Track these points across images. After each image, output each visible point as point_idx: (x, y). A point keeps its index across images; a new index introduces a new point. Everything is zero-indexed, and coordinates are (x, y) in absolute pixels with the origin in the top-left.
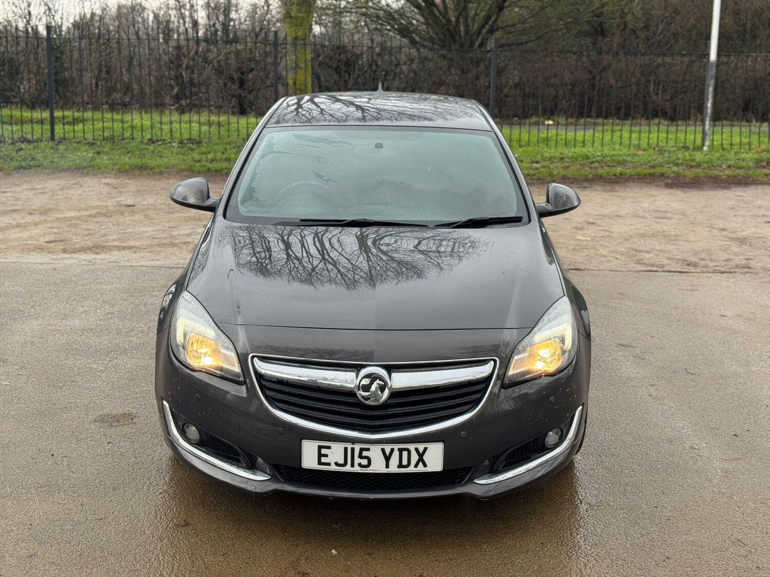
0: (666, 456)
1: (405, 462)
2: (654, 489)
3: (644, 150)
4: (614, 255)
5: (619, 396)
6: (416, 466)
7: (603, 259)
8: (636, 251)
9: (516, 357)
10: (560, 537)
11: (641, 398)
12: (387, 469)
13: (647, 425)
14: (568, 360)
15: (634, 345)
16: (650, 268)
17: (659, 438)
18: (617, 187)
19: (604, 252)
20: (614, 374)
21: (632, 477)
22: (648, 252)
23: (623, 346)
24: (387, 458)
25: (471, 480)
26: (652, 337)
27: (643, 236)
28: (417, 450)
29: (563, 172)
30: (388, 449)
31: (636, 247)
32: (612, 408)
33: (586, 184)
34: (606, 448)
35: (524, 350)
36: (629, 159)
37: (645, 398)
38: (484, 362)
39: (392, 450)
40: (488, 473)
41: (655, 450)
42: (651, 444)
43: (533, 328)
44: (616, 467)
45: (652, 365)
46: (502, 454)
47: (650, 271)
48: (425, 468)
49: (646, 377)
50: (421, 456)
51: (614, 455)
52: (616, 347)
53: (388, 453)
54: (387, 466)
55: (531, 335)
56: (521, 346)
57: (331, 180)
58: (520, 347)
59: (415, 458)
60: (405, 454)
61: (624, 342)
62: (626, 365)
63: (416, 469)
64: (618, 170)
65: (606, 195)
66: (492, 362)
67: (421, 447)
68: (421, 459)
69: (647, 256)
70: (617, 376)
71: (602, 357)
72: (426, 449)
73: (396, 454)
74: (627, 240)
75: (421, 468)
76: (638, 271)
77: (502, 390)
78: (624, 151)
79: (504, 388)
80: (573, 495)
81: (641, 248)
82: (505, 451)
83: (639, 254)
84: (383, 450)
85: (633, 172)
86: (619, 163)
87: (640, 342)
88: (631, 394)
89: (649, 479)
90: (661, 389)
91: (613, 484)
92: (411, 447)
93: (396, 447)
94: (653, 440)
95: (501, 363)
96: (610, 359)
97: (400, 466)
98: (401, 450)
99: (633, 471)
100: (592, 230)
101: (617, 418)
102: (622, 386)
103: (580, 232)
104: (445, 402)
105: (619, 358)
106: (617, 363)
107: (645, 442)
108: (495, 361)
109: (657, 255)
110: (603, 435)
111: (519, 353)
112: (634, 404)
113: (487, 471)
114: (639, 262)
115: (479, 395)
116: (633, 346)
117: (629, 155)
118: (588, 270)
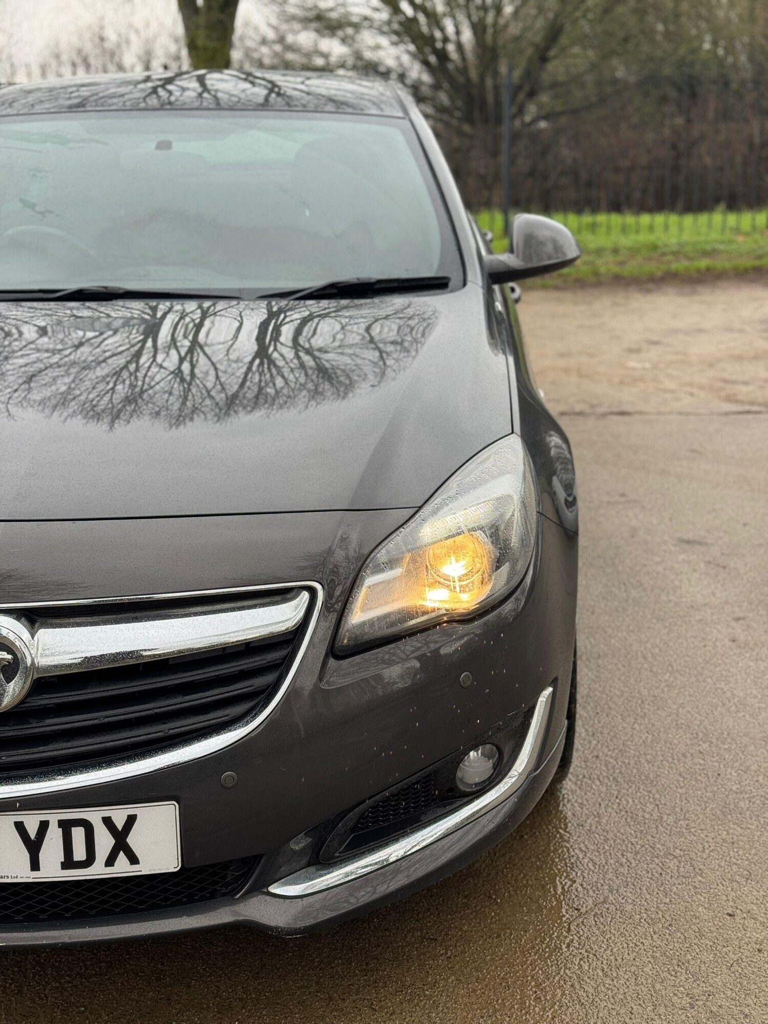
0: (760, 778)
1: (79, 854)
2: (730, 864)
3: (746, 234)
4: (688, 389)
5: (671, 644)
6: (110, 862)
7: (668, 396)
8: (726, 381)
9: (370, 580)
10: (496, 1011)
11: (715, 647)
12: (36, 874)
13: (724, 705)
14: (508, 581)
15: (709, 541)
16: (747, 408)
17: (746, 735)
18: (700, 288)
19: (669, 384)
20: (665, 598)
21: (681, 834)
22: (746, 383)
23: (688, 542)
24: (34, 846)
25: (260, 887)
26: (745, 525)
27: (739, 358)
28: (108, 822)
29: (616, 269)
30: (32, 822)
31: (726, 375)
32: (655, 669)
33: (651, 286)
34: (632, 762)
35: (392, 563)
36: (721, 247)
37: (724, 646)
38: (283, 595)
39: (44, 826)
40: (309, 865)
41: (737, 764)
42: (729, 750)
43: (420, 508)
44: (650, 807)
45: (742, 579)
46: (341, 816)
47: (748, 412)
48: (135, 867)
49: (727, 602)
50: (121, 837)
51: (647, 777)
52: (675, 545)
53: (32, 833)
54: (35, 866)
55: (411, 525)
56: (384, 551)
57: (51, 212)
58: (382, 555)
59: (104, 842)
60: (78, 834)
61: (690, 536)
62: (689, 580)
63: (110, 870)
64: (704, 263)
65: (683, 301)
66: (305, 595)
67: (119, 815)
68: (121, 845)
69: (744, 389)
70: (670, 601)
71: (645, 566)
72: (131, 820)
73: (54, 836)
74: (711, 365)
75: (122, 867)
76: (727, 414)
77: (332, 662)
78: (715, 235)
79: (338, 658)
80: (543, 887)
81: (734, 378)
82: (352, 809)
83: (729, 386)
84: (20, 827)
85: (728, 265)
86: (706, 254)
87: (722, 534)
88: (695, 637)
89: (719, 840)
90: (755, 626)
91: (637, 853)
92: (94, 816)
93: (54, 817)
94: (733, 739)
95: (329, 595)
96: (660, 568)
97: (69, 863)
98: (66, 826)
99: (685, 819)
100: (654, 353)
101: (663, 691)
102: (679, 623)
103: (634, 356)
104: (179, 700)
105: (677, 566)
106: (673, 577)
107: (717, 746)
108: (312, 591)
109: (761, 387)
110: (628, 730)
111: (378, 569)
112: (700, 660)
113: (304, 861)
114: (730, 399)
115: (270, 678)
116: (706, 544)
117: (723, 242)
118: (640, 413)
